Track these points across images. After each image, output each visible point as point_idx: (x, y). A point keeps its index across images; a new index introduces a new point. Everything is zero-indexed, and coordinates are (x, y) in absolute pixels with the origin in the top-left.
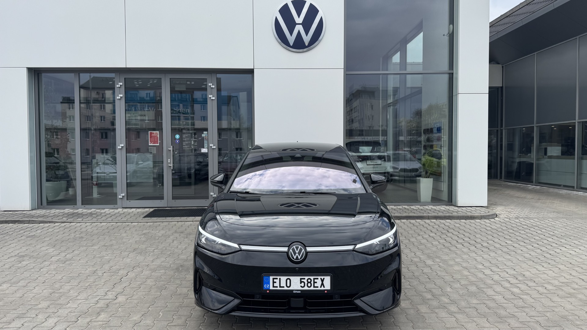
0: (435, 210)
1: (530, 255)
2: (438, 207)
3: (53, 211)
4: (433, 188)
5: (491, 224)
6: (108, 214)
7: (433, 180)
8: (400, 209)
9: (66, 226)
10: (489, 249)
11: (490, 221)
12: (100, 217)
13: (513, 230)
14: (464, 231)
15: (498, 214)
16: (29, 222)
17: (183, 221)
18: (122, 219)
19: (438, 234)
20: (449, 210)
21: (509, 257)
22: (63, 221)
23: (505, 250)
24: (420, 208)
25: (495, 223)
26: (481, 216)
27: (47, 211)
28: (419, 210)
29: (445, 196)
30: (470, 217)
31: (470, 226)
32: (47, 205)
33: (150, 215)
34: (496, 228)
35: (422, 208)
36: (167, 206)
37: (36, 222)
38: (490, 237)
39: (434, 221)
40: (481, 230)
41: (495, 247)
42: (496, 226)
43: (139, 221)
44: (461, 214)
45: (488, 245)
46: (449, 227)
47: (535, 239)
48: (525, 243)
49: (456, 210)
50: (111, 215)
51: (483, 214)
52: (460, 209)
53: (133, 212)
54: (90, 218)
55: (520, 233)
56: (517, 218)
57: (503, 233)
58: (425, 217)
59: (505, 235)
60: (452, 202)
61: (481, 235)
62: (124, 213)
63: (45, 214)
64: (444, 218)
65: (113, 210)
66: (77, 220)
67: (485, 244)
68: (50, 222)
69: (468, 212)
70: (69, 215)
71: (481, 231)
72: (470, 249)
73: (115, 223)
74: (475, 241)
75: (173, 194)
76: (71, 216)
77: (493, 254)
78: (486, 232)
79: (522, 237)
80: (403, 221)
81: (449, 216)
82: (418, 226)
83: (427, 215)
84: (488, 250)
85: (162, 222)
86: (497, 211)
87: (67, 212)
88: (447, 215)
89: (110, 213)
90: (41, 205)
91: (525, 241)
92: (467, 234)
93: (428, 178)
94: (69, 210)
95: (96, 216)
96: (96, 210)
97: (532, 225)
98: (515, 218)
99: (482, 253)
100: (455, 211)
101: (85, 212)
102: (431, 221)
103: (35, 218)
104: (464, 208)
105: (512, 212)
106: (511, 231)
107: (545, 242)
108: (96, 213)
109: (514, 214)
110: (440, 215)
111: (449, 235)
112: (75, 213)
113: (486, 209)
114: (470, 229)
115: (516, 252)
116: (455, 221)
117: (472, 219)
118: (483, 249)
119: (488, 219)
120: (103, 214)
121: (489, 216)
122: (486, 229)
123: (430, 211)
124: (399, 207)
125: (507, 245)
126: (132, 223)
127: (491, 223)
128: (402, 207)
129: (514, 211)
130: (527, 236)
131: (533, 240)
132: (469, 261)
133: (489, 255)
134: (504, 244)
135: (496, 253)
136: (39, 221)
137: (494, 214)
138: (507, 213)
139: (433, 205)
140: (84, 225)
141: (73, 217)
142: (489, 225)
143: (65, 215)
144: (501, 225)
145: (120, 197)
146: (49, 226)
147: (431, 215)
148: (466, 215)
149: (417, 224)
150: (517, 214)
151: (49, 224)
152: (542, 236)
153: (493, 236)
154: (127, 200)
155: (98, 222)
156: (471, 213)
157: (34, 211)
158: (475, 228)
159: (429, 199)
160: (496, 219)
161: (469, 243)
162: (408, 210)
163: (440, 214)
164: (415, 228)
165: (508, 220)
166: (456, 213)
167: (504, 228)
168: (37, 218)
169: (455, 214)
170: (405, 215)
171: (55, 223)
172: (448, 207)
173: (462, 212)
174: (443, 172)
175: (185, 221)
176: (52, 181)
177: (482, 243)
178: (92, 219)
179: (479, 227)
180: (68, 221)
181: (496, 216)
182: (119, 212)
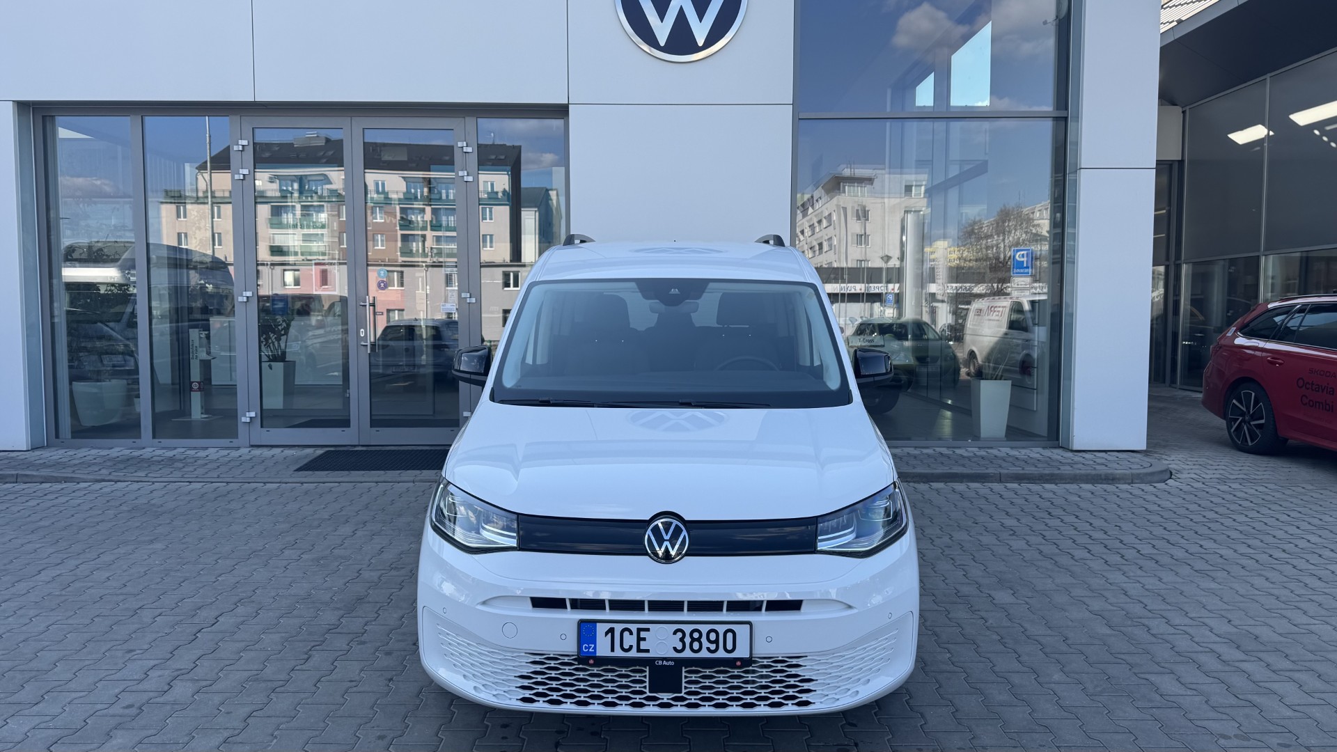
0: (1017, 458)
1: (1267, 579)
2: (1023, 451)
3: (82, 453)
4: (1010, 405)
5: (1157, 496)
6: (212, 461)
7: (1013, 385)
8: (929, 456)
9: (105, 490)
10: (1157, 562)
11: (1155, 487)
12: (191, 469)
13: (1216, 513)
14: (1091, 513)
15: (1174, 472)
16: (16, 479)
17: (390, 480)
18: (242, 473)
19: (1023, 521)
20: (1050, 458)
21: (1213, 585)
22: (99, 478)
23: (1199, 565)
24: (977, 453)
25: (1169, 493)
26: (1132, 474)
27: (69, 453)
28: (975, 459)
29: (1041, 425)
30: (1103, 477)
31: (1105, 500)
32: (73, 437)
33: (313, 465)
34: (1172, 505)
35: (984, 453)
36: (357, 444)
37: (34, 480)
38: (1158, 531)
39: (1015, 486)
40: (1134, 510)
41: (1172, 557)
42: (1172, 502)
43: (284, 480)
44: (1080, 470)
45: (1155, 551)
46: (1052, 503)
47: (1274, 537)
48: (1249, 546)
49: (1069, 458)
50: (219, 464)
51: (1136, 469)
52: (1077, 458)
53: (273, 456)
54: (167, 471)
55: (1234, 520)
56: (1223, 481)
57: (1191, 520)
58: (992, 477)
59: (1195, 524)
60: (1058, 439)
61: (1135, 525)
62: (251, 459)
63: (60, 460)
64: (1039, 480)
65: (226, 452)
66: (135, 474)
67: (1147, 550)
68: (67, 480)
69: (1098, 464)
70: (117, 463)
71: (1133, 513)
72: (1108, 563)
73: (225, 484)
74: (1121, 542)
75: (373, 413)
76: (122, 466)
77: (1168, 577)
78: (1148, 517)
79: (1241, 532)
80: (935, 485)
81: (1052, 475)
82: (973, 500)
83: (996, 472)
84: (1156, 566)
85: (339, 483)
86: (1170, 462)
87: (115, 455)
88: (1047, 472)
89: (218, 459)
90: (57, 436)
91: (1249, 542)
92: (1097, 523)
93: (1000, 379)
94: (121, 451)
95: (181, 465)
96: (186, 451)
97: (1263, 499)
98: (1217, 480)
99: (1139, 572)
100: (1065, 461)
101: (160, 456)
102: (1006, 487)
103: (33, 470)
104: (1087, 456)
105: (1209, 467)
106: (1211, 515)
107: (1302, 544)
108: (185, 458)
109: (1215, 472)
110: (1030, 472)
111: (1055, 523)
112: (133, 458)
113: (1146, 459)
114: (1105, 510)
115: (1229, 573)
116: (1068, 486)
117: (1111, 482)
118: (1141, 562)
119: (1150, 483)
120: (200, 462)
121: (1152, 474)
122: (1146, 509)
123: (1004, 460)
124: (925, 451)
125: (1205, 551)
126: (264, 483)
127: (1158, 494)
128: (934, 450)
129: (1213, 463)
130: (1254, 528)
131: (1270, 539)
132: (1106, 593)
133: (1160, 579)
134: (1195, 549)
135: (1177, 574)
136: (41, 477)
137: (1165, 471)
138: (1197, 467)
139: (1012, 448)
140: (147, 487)
141: (125, 468)
142: (1153, 498)
143: (109, 464)
144: (1184, 499)
145: (244, 419)
146: (62, 489)
147: (1006, 471)
148: (1094, 472)
149: (973, 494)
150: (1222, 472)
151: (64, 485)
152: (1292, 530)
153: (1165, 529)
154: (262, 427)
155: (183, 480)
156: (1106, 466)
157: (37, 453)
158: (1119, 506)
159: (1001, 432)
160: (1170, 482)
161: (1105, 547)
162: (949, 458)
163: (1030, 470)
164: (967, 504)
165: (1199, 485)
166: (1068, 468)
167: (1193, 507)
168: (38, 470)
169: (1066, 470)
170: (940, 470)
171: (78, 483)
172: (1047, 453)
173: (1083, 464)
174: (1036, 366)
175: (394, 480)
176: (91, 379)
177: (1139, 547)
178: (171, 472)
179: (1128, 504)
180: (111, 477)
181: (1169, 475)
182: (240, 456)
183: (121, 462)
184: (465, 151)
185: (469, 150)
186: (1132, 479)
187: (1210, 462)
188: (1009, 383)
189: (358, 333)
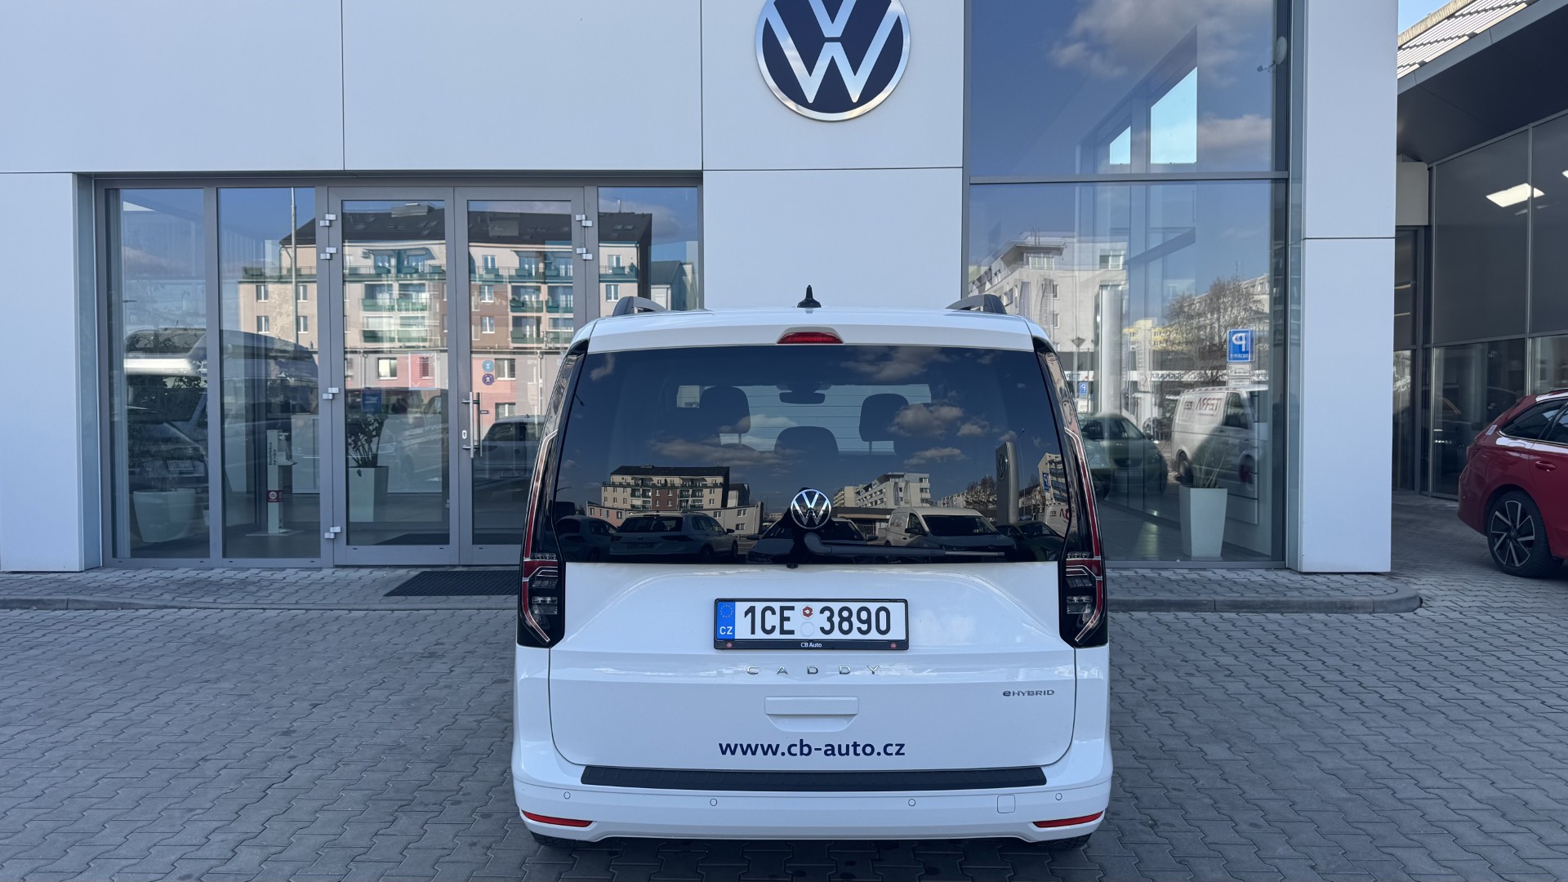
0: (1235, 582)
1: (1538, 731)
2: (1242, 574)
3: (142, 574)
4: (1226, 518)
5: (1404, 629)
6: (290, 585)
7: (1228, 494)
8: (1129, 579)
9: (166, 618)
10: (1404, 709)
11: (1402, 617)
12: (266, 593)
13: (1476, 649)
14: (1324, 649)
15: (1424, 598)
16: (67, 605)
17: (493, 607)
18: (324, 598)
19: (1242, 658)
20: (1275, 582)
21: (1473, 739)
22: (160, 604)
23: (1456, 712)
24: (1188, 576)
25: (1419, 625)
26: (1374, 602)
28: (1186, 583)
29: (1263, 541)
30: (1339, 605)
31: (1342, 632)
32: (133, 556)
33: (407, 589)
34: (1421, 640)
35: (1196, 576)
36: (458, 563)
37: (87, 606)
38: (1406, 671)
39: (1233, 615)
40: (1375, 645)
41: (1422, 703)
42: (1422, 636)
43: (372, 607)
44: (1310, 597)
45: (1402, 697)
46: (1277, 637)
47: (1547, 679)
48: (1516, 690)
49: (1297, 582)
50: (298, 588)
51: (1379, 595)
52: (1308, 581)
53: (360, 578)
54: (238, 595)
55: (1499, 658)
56: (1485, 609)
57: (1446, 658)
58: (1205, 604)
59: (1451, 663)
60: (1284, 559)
61: (1377, 663)
62: (335, 581)
63: (117, 583)
64: (1261, 608)
65: (305, 574)
66: (202, 600)
67: (1391, 694)
68: (124, 606)
69: (1333, 589)
70: (181, 586)
71: (1375, 649)
72: (1345, 710)
73: (304, 611)
74: (1361, 684)
75: (476, 527)
76: (187, 590)
77: (1418, 728)
78: (1393, 654)
79: (1507, 673)
80: (1137, 615)
81: (1277, 602)
82: (1181, 633)
83: (1209, 599)
84: (1403, 714)
85: (436, 610)
86: (1421, 587)
87: (181, 576)
88: (1271, 598)
89: (297, 582)
90: (115, 555)
91: (1517, 685)
92: (1332, 661)
93: (1214, 487)
94: (187, 573)
95: (255, 589)
96: (260, 572)
97: (1534, 633)
98: (1478, 609)
99: (1383, 722)
100: (1293, 586)
101: (229, 578)
102: (1221, 617)
103: (85, 595)
104: (1319, 579)
106: (1469, 651)
108: (259, 581)
109: (1474, 599)
110: (1251, 599)
111: (1276, 660)
112: (199, 580)
113: (1390, 583)
114: (1341, 645)
115: (1492, 723)
116: (1296, 616)
117: (1348, 611)
118: (1386, 710)
119: (1396, 612)
120: (276, 585)
121: (1399, 601)
122: (1391, 645)
123: (1219, 585)
124: (1125, 573)
125: (1463, 697)
126: (350, 610)
127: (1404, 625)
128: (1136, 572)
129: (1474, 589)
130: (1523, 668)
131: (1542, 682)
132: (1342, 748)
133: (1408, 732)
134: (1449, 693)
135: (1428, 724)
136: (95, 602)
137: (1414, 598)
138: (1453, 593)
139: (1229, 569)
140: (215, 615)
141: (191, 592)
142: (1399, 631)
143: (172, 587)
144: (1437, 632)
145: (327, 535)
146: (119, 617)
147: (1222, 598)
148: (1327, 599)
149: (1182, 626)
150: (1483, 599)
151: (121, 613)
153: (1414, 668)
154: (348, 544)
155: (256, 606)
156: (1342, 591)
157: (92, 574)
158: (1358, 640)
159: (1217, 551)
160: (1420, 611)
161: (1341, 691)
162: (1153, 581)
163: (1250, 596)
164: (1175, 638)
165: (1456, 615)
166: (1296, 593)
167: (1447, 642)
168: (92, 595)
169: (1293, 596)
170: (1142, 596)
171: (137, 610)
172: (1271, 575)
173: (1315, 589)
174: (1256, 471)
175: (499, 607)
176: (154, 488)
177: (1381, 691)
178: (243, 598)
179: (1369, 637)
180: (174, 603)
181: (1417, 603)
182: (322, 578)
183: (187, 585)
184: (584, 225)
185: (589, 223)
186: (1374, 608)
187: (1469, 587)
188: (1225, 491)
189: (460, 434)
